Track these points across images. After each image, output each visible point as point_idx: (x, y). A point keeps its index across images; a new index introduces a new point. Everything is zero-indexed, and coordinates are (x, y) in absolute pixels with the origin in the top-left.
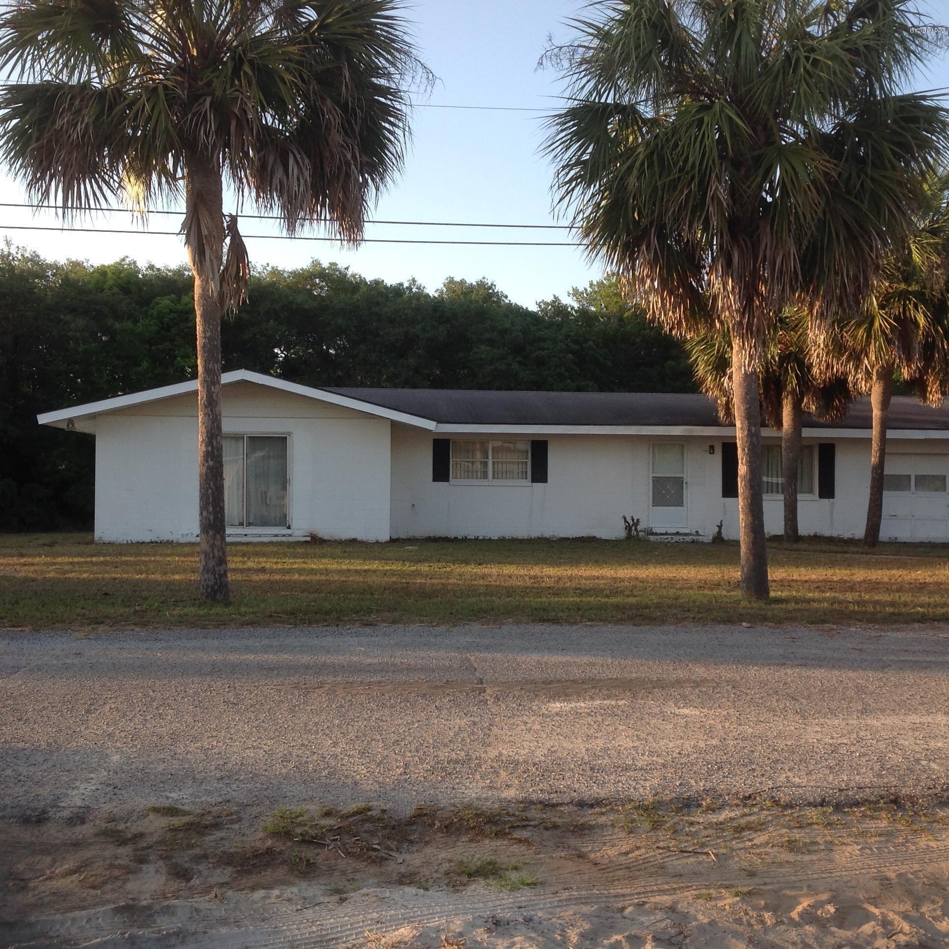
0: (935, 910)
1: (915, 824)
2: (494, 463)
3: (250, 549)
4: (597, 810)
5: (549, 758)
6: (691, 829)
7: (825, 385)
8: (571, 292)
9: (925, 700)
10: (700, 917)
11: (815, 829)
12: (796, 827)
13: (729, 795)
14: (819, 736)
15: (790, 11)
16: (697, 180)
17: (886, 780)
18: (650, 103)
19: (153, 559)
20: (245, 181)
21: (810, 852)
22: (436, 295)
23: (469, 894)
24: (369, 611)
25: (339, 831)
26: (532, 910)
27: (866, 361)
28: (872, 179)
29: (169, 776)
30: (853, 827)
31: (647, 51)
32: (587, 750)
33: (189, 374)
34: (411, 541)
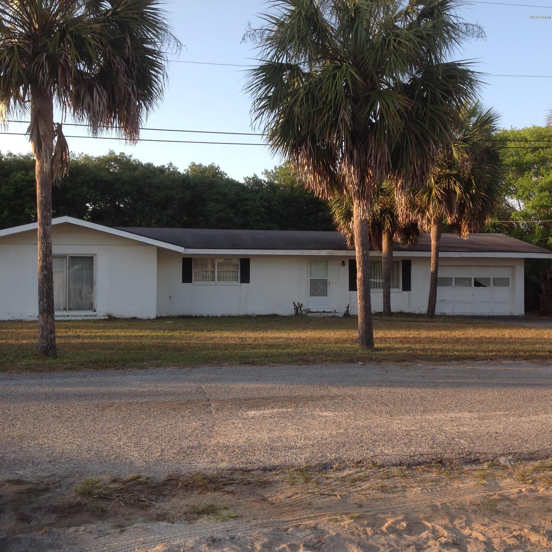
0: (461, 523)
1: (451, 474)
2: (218, 271)
3: (71, 324)
4: (274, 472)
5: (247, 443)
6: (327, 481)
7: (405, 227)
8: (264, 172)
9: (458, 404)
10: (331, 532)
11: (396, 479)
12: (385, 478)
13: (348, 461)
14: (399, 426)
15: (386, 13)
16: (333, 109)
17: (435, 450)
18: (306, 64)
19: (10, 330)
20: (67, 104)
21: (393, 492)
22: (185, 173)
23: (198, 524)
24: (142, 360)
25: (121, 491)
26: (235, 532)
27: (428, 214)
28: (430, 110)
29: (18, 461)
30: (418, 477)
31: (305, 34)
32: (269, 438)
33: (33, 218)
34: (168, 318)
